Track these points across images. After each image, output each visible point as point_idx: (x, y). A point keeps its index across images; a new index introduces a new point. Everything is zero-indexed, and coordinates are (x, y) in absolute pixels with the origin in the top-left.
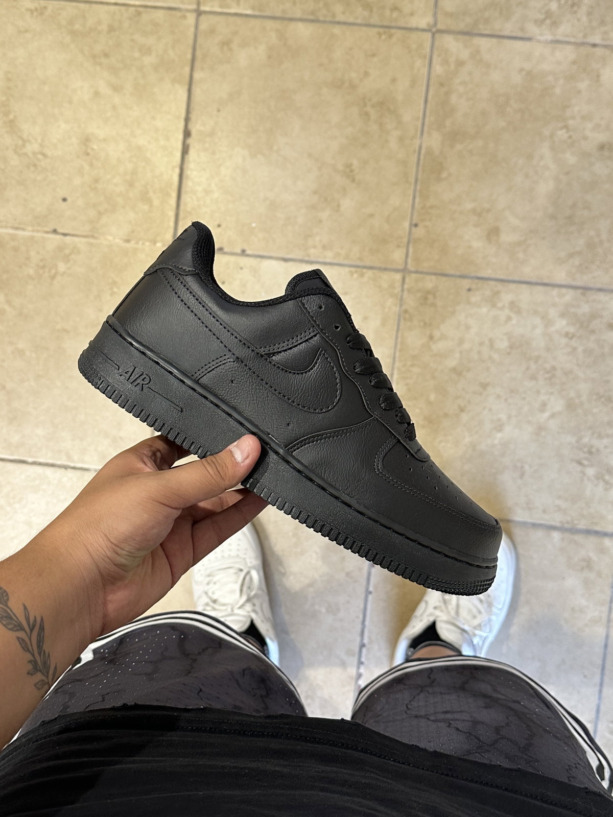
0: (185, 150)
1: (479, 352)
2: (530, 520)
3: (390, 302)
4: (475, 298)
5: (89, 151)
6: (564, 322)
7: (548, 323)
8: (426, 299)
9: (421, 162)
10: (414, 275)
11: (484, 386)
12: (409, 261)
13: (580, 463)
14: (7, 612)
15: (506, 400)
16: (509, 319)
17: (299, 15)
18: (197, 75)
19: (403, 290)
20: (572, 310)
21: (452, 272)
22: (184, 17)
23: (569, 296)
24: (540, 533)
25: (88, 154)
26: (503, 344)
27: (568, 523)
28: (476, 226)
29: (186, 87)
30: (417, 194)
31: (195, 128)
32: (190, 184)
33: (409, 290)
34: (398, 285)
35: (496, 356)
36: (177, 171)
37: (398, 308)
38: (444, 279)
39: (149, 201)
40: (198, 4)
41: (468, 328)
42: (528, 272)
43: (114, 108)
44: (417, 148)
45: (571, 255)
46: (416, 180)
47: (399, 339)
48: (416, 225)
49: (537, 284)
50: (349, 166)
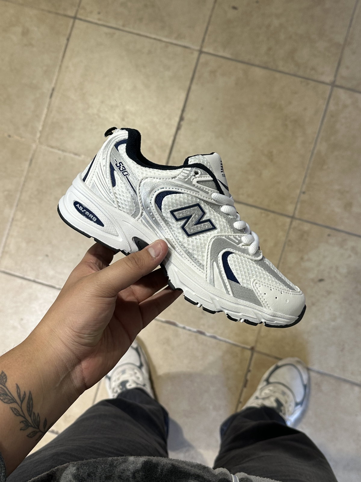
0: (178, 128)
3: (281, 234)
4: (332, 240)
10: (298, 222)
11: (329, 293)
12: (297, 212)
14: (5, 391)
16: (350, 256)
17: (257, 63)
18: (194, 87)
19: (290, 228)
21: (320, 222)
22: (192, 53)
31: (187, 116)
34: (288, 225)
36: (172, 138)
40: (202, 47)
41: (325, 257)
48: (304, 193)
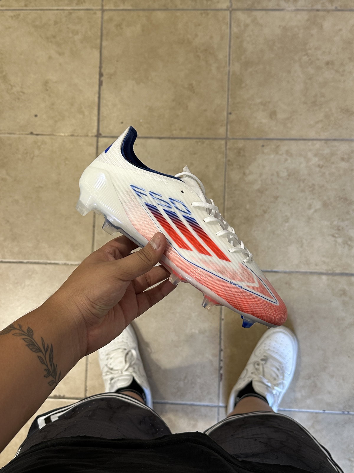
1: (272, 180)
2: (308, 271)
5: (48, 88)
6: (317, 159)
7: (308, 160)
8: (239, 153)
9: (230, 79)
13: (333, 236)
15: (289, 204)
20: (320, 152)
23: (318, 145)
24: (315, 278)
25: (47, 90)
26: (284, 174)
27: (330, 270)
28: (263, 111)
29: (99, 50)
30: (230, 97)
32: (105, 101)
33: (230, 149)
35: (281, 181)
37: (224, 160)
38: (248, 141)
39: (82, 113)
42: (294, 133)
43: (60, 64)
44: (227, 71)
45: (317, 122)
46: (228, 89)
47: (227, 176)
49: (300, 140)
50: (191, 85)
